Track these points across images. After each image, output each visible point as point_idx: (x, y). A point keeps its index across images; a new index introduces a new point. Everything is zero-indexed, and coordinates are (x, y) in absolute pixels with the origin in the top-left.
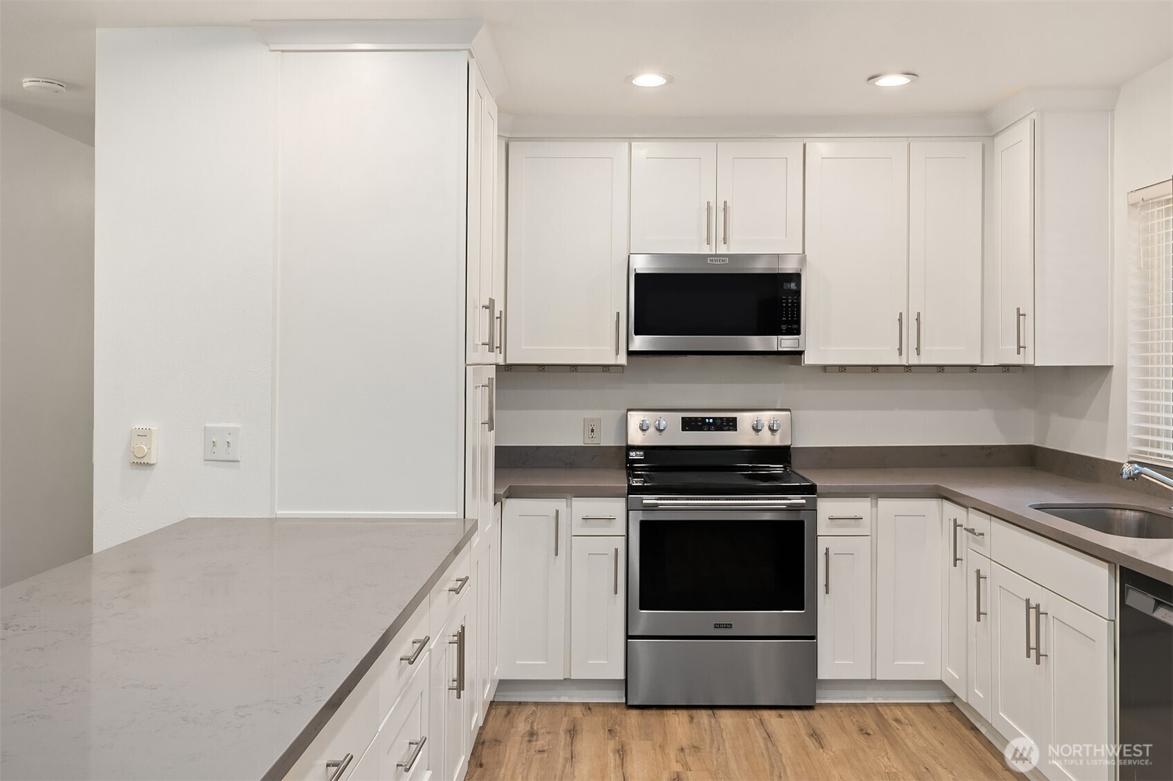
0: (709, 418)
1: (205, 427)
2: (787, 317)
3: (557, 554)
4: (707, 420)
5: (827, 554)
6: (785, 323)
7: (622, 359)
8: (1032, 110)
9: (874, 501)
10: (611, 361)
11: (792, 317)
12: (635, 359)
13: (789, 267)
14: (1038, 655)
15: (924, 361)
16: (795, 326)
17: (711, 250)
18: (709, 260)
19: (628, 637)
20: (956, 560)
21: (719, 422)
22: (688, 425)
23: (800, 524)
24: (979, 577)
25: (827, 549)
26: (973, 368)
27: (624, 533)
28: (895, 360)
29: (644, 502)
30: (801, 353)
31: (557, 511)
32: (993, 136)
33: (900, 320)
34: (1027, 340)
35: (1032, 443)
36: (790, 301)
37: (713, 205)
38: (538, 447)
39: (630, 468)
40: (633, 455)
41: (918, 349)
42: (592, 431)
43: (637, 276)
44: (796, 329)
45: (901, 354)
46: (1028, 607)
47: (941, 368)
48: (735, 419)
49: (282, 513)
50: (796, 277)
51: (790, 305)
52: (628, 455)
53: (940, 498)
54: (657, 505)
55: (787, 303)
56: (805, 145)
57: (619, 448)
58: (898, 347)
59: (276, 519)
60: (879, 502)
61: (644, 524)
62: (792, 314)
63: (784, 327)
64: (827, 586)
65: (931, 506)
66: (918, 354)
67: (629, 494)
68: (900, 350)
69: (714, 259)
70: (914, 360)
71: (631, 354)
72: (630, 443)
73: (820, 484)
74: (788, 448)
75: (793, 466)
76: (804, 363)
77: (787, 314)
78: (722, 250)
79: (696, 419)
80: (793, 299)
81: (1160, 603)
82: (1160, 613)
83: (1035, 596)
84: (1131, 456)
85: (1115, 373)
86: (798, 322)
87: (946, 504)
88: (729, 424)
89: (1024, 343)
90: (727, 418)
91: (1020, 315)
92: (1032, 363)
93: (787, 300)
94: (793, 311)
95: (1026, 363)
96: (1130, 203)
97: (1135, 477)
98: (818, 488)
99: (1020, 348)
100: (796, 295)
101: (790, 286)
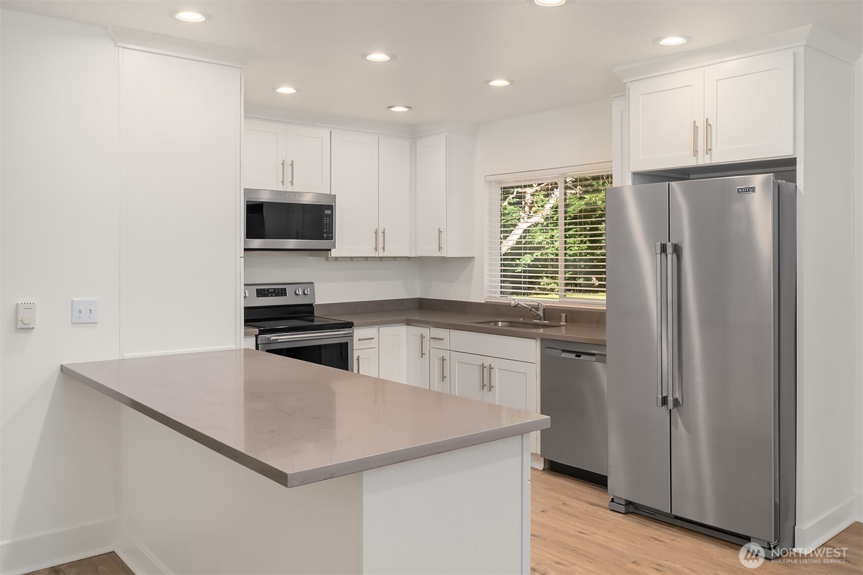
0: (271, 289)
1: (72, 300)
2: (326, 230)
5: (358, 360)
6: (326, 233)
8: (446, 130)
9: (378, 329)
11: (329, 230)
13: (328, 201)
15: (386, 254)
16: (330, 235)
17: (283, 189)
20: (422, 354)
21: (276, 291)
22: (259, 293)
23: (346, 344)
24: (443, 359)
25: (358, 357)
26: (408, 258)
28: (374, 254)
29: (271, 338)
30: (329, 250)
32: (415, 138)
33: (376, 233)
34: (444, 245)
35: (418, 297)
37: (285, 162)
41: (383, 248)
44: (331, 237)
45: (376, 251)
46: (483, 368)
47: (395, 258)
48: (285, 289)
49: (127, 355)
50: (331, 208)
53: (406, 325)
54: (277, 339)
55: (327, 222)
56: (331, 132)
58: (375, 247)
59: (123, 359)
60: (380, 329)
62: (329, 228)
63: (325, 235)
66: (384, 251)
67: (258, 334)
69: (290, 194)
70: (382, 254)
73: (354, 322)
74: (311, 305)
75: (315, 315)
76: (331, 255)
77: (327, 228)
78: (289, 188)
79: (264, 289)
80: (329, 220)
81: (564, 351)
82: (564, 355)
83: (488, 362)
84: (487, 299)
85: (476, 261)
86: (332, 233)
87: (410, 328)
88: (282, 292)
89: (442, 246)
90: (281, 289)
91: (440, 232)
92: (445, 256)
93: (326, 220)
94: (329, 226)
95: (443, 255)
96: (486, 180)
97: (516, 306)
98: (354, 324)
99: (440, 248)
100: (331, 217)
101: (328, 212)
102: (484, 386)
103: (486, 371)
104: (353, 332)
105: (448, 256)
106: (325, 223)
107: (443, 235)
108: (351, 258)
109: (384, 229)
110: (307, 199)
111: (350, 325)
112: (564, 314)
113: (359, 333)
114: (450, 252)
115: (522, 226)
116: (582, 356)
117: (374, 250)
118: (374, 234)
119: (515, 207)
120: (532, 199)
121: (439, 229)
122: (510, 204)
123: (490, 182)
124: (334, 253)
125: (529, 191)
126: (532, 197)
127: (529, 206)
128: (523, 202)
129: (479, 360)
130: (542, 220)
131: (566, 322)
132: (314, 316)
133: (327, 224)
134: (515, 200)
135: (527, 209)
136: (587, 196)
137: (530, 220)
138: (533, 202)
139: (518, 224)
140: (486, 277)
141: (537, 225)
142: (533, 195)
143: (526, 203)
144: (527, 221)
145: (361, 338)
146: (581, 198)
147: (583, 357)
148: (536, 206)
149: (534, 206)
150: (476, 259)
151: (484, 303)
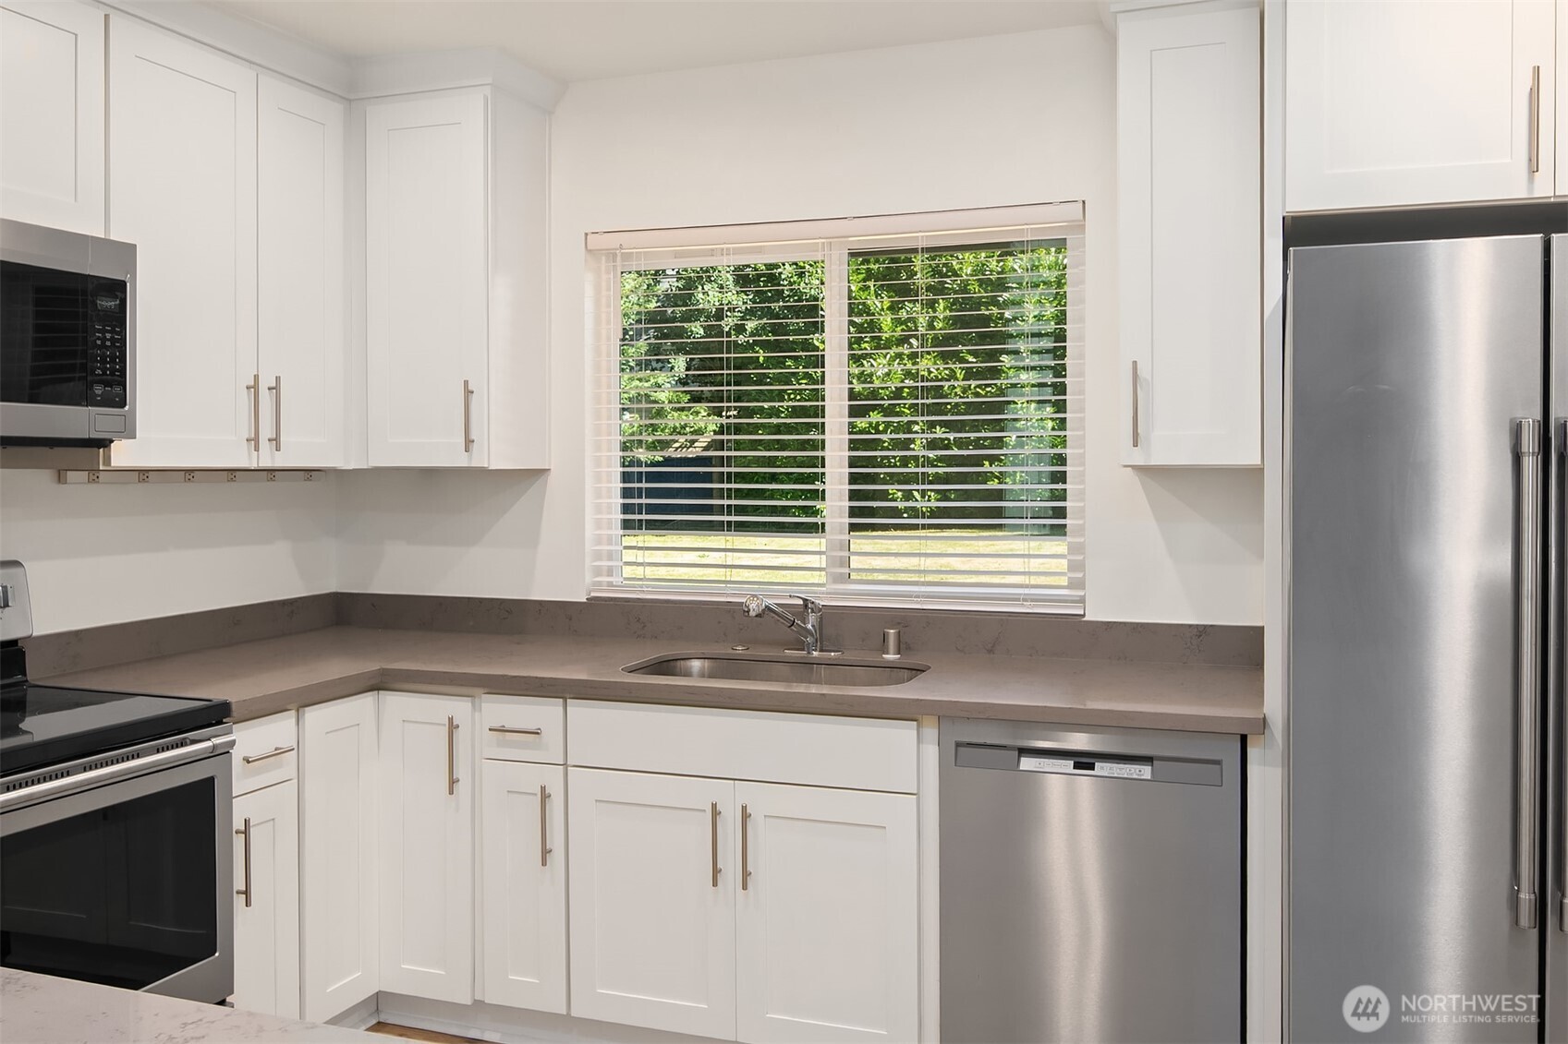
2: (104, 369)
5: (245, 830)
6: (102, 380)
8: (488, 81)
11: (113, 368)
14: (746, 877)
15: (280, 461)
16: (115, 389)
20: (453, 783)
24: (545, 797)
25: (246, 820)
28: (241, 458)
33: (254, 388)
34: (476, 431)
35: (334, 590)
36: (108, 336)
41: (277, 440)
44: (118, 396)
45: (255, 448)
46: (715, 815)
50: (117, 289)
51: (108, 343)
53: (375, 690)
55: (104, 339)
56: (106, 18)
58: (250, 436)
62: (113, 362)
63: (100, 389)
64: (246, 892)
66: (276, 449)
68: (255, 440)
74: (14, 643)
75: (30, 680)
76: (108, 464)
77: (103, 362)
80: (113, 332)
82: (1029, 764)
84: (595, 590)
86: (123, 380)
89: (473, 436)
91: (468, 392)
92: (486, 466)
93: (104, 332)
94: (112, 357)
95: (475, 464)
98: (232, 706)
99: (469, 442)
101: (109, 304)
102: (716, 871)
104: (230, 738)
105: (490, 468)
106: (99, 342)
107: (475, 402)
108: (189, 473)
109: (279, 378)
112: (892, 631)
114: (496, 454)
116: (1097, 765)
117: (249, 446)
118: (247, 393)
121: (466, 383)
124: (123, 454)
129: (703, 794)
131: (898, 651)
132: (26, 682)
133: (104, 348)
145: (252, 756)
147: (1105, 769)
151: (585, 603)
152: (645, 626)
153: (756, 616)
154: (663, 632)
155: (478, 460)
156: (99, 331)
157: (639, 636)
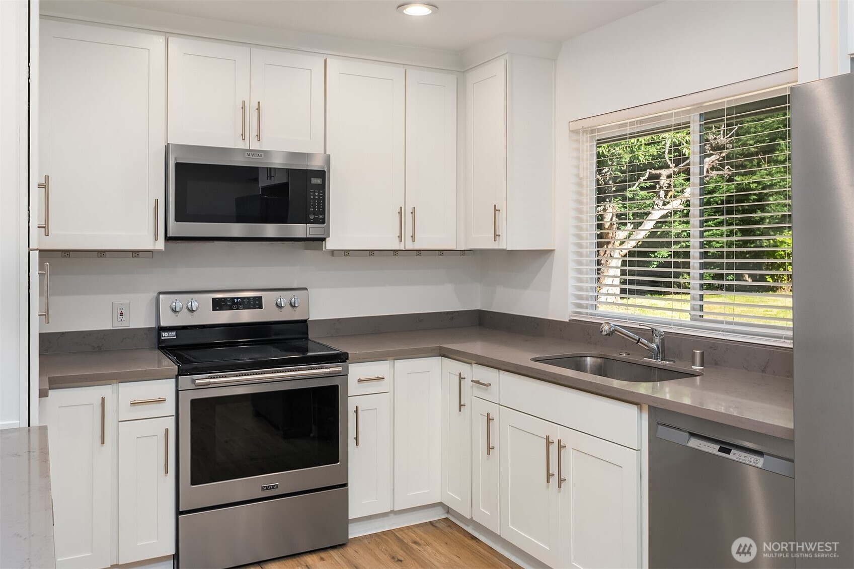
0: (237, 298)
2: (314, 208)
3: (103, 442)
4: (236, 300)
5: (356, 412)
6: (313, 213)
7: (160, 245)
8: (506, 52)
9: (392, 362)
10: (150, 247)
11: (319, 208)
12: (172, 244)
13: (316, 164)
14: (561, 481)
15: (417, 246)
16: (321, 216)
17: (245, 146)
18: (246, 154)
19: (179, 513)
20: (461, 406)
21: (246, 301)
22: (218, 305)
23: (335, 388)
24: (489, 419)
25: (357, 407)
27: (174, 413)
28: (396, 246)
29: (197, 382)
30: (323, 239)
31: (103, 399)
32: (464, 72)
33: (400, 213)
34: (502, 231)
35: (479, 308)
36: (317, 194)
37: (247, 104)
38: (63, 333)
39: (167, 348)
40: (165, 335)
41: (413, 237)
42: (121, 314)
43: (178, 166)
44: (321, 219)
45: (401, 241)
46: (549, 443)
48: (260, 298)
50: (322, 174)
51: (317, 197)
52: (159, 336)
53: (440, 356)
54: (210, 383)
55: (314, 196)
56: (325, 61)
57: (150, 329)
58: (398, 235)
60: (396, 364)
61: (194, 403)
62: (319, 205)
63: (312, 217)
64: (357, 439)
65: (434, 363)
66: (413, 241)
67: (179, 374)
68: (400, 237)
69: (251, 153)
70: (410, 246)
71: (168, 239)
72: (163, 324)
73: (350, 353)
74: (305, 321)
75: (310, 337)
76: (325, 248)
77: (314, 206)
78: (255, 146)
79: (225, 299)
80: (319, 193)
81: (692, 435)
82: (694, 443)
83: (557, 434)
84: (572, 316)
85: (557, 255)
86: (323, 213)
87: (446, 361)
88: (256, 303)
89: (499, 232)
90: (254, 298)
91: (496, 210)
92: (505, 248)
93: (314, 193)
94: (319, 203)
95: (500, 248)
96: (571, 130)
97: (611, 333)
98: (349, 355)
99: (496, 236)
100: (322, 188)
101: (316, 181)
102: (549, 476)
103: (554, 449)
104: (346, 369)
105: (508, 249)
106: (312, 197)
107: (502, 216)
108: (372, 252)
109: (414, 208)
110: (277, 162)
111: (342, 358)
112: (698, 352)
113: (356, 371)
114: (513, 241)
115: (656, 215)
116: (733, 451)
117: (398, 239)
118: (398, 215)
119: (648, 193)
120: (668, 182)
121: (495, 206)
122: (642, 189)
123: (576, 132)
124: (330, 244)
125: (664, 172)
126: (668, 180)
127: (665, 191)
128: (658, 186)
129: (544, 429)
130: (682, 207)
131: (702, 364)
132: (307, 338)
133: (314, 199)
134: (648, 184)
135: (662, 194)
136: (737, 178)
137: (665, 207)
138: (669, 186)
139: (652, 212)
140: (572, 283)
141: (676, 212)
142: (669, 177)
143: (661, 187)
144: (662, 208)
145: (363, 378)
146: (730, 180)
147: (735, 455)
148: (673, 190)
149: (671, 190)
150: (556, 254)
151: (567, 322)
152: (591, 337)
153: (606, 335)
154: (599, 341)
155: (503, 245)
156: (312, 192)
157: (589, 343)
